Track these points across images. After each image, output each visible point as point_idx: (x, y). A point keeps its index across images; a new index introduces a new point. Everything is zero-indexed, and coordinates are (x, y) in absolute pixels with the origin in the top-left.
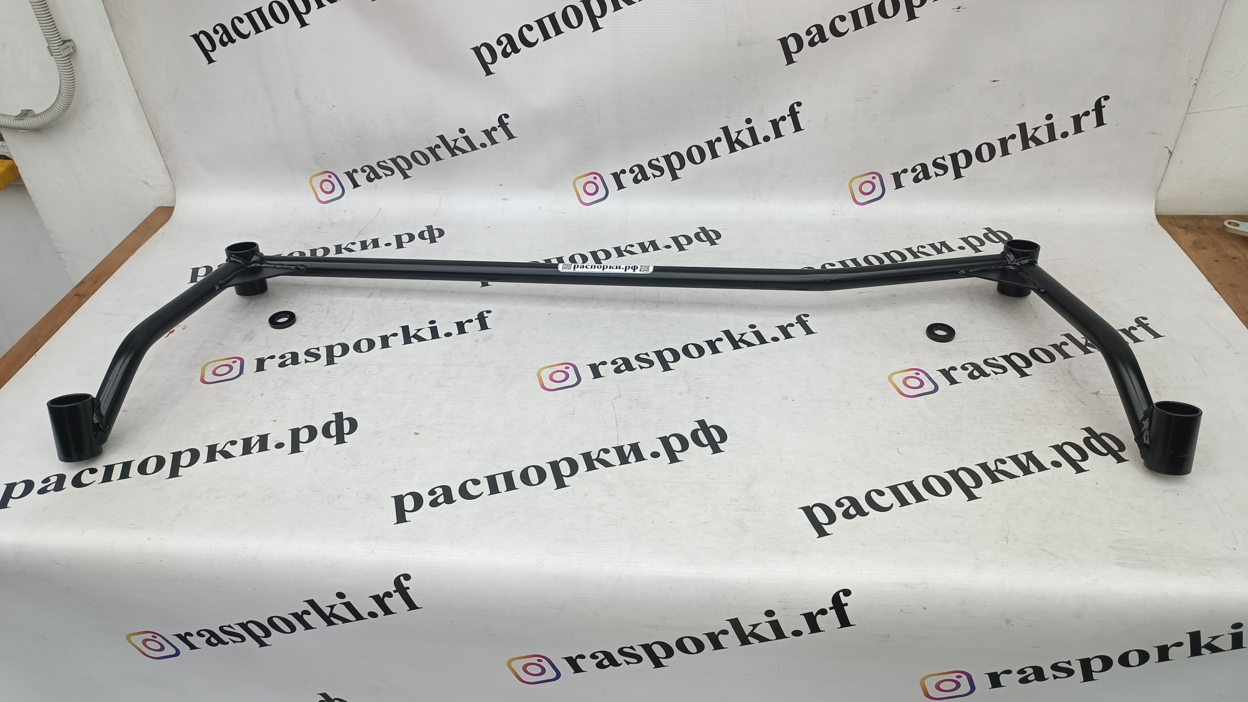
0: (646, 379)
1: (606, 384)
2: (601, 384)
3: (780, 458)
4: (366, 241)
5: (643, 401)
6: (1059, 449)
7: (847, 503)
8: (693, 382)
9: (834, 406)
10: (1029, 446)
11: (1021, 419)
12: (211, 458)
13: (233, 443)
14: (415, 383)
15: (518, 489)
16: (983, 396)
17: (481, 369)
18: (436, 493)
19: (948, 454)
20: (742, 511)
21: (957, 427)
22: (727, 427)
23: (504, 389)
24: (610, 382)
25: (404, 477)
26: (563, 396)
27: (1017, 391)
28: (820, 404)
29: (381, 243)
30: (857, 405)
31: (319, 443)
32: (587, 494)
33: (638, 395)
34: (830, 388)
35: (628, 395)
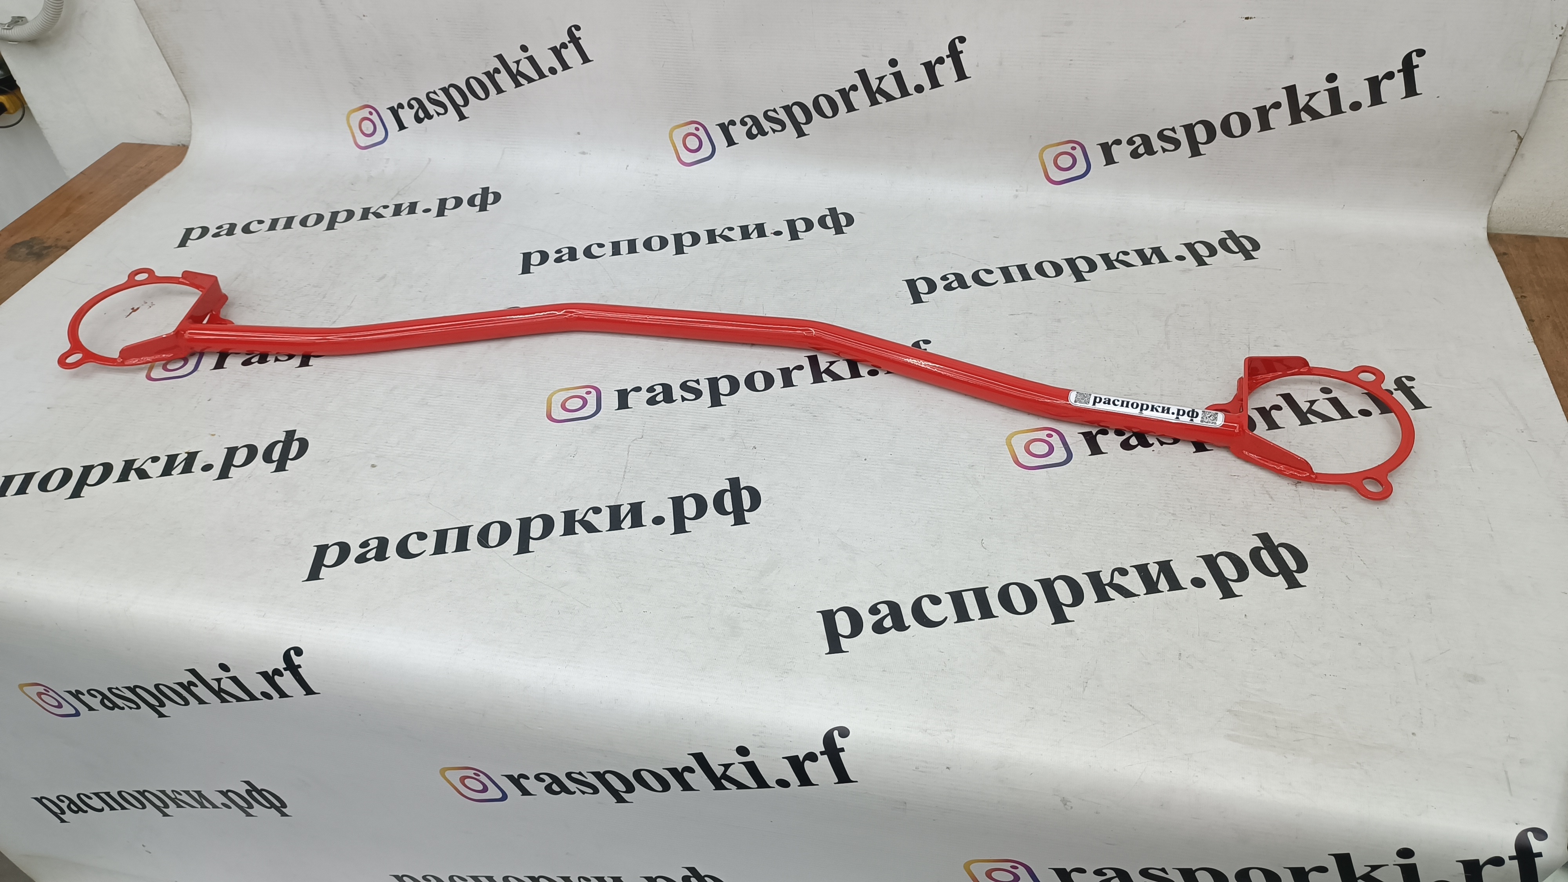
0: (684, 416)
1: (630, 418)
2: (623, 418)
3: (819, 539)
4: (401, 205)
5: (669, 445)
6: (1210, 561)
7: (884, 610)
8: (744, 424)
9: (917, 472)
10: (1169, 553)
11: (1172, 512)
12: (124, 477)
13: (155, 459)
14: (395, 399)
15: (470, 550)
16: (1132, 475)
17: (481, 386)
18: (369, 545)
19: (1049, 555)
20: (742, 608)
21: (1077, 517)
22: (765, 491)
23: (500, 415)
24: (637, 416)
25: (339, 522)
26: (570, 431)
27: (1183, 472)
28: (900, 467)
29: (419, 209)
30: (949, 474)
31: (254, 469)
32: (550, 567)
33: (666, 437)
34: (922, 446)
35: (653, 436)
